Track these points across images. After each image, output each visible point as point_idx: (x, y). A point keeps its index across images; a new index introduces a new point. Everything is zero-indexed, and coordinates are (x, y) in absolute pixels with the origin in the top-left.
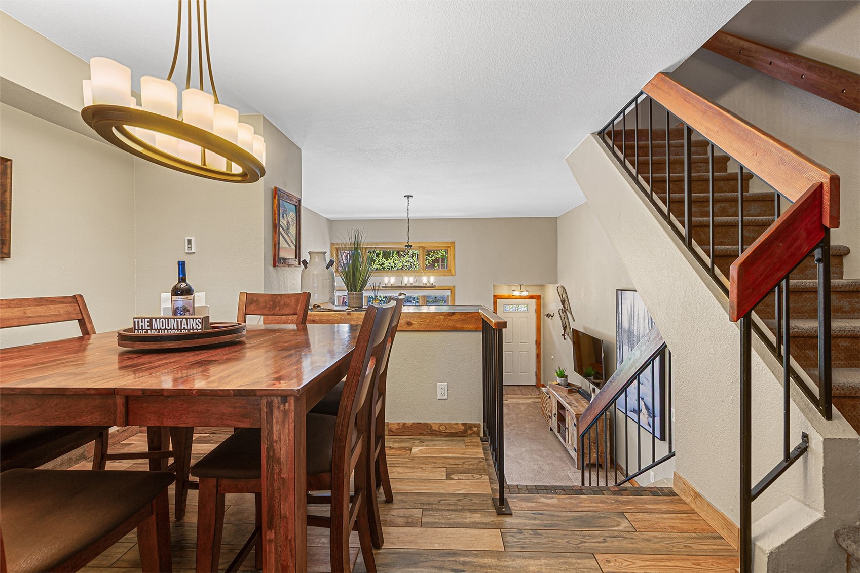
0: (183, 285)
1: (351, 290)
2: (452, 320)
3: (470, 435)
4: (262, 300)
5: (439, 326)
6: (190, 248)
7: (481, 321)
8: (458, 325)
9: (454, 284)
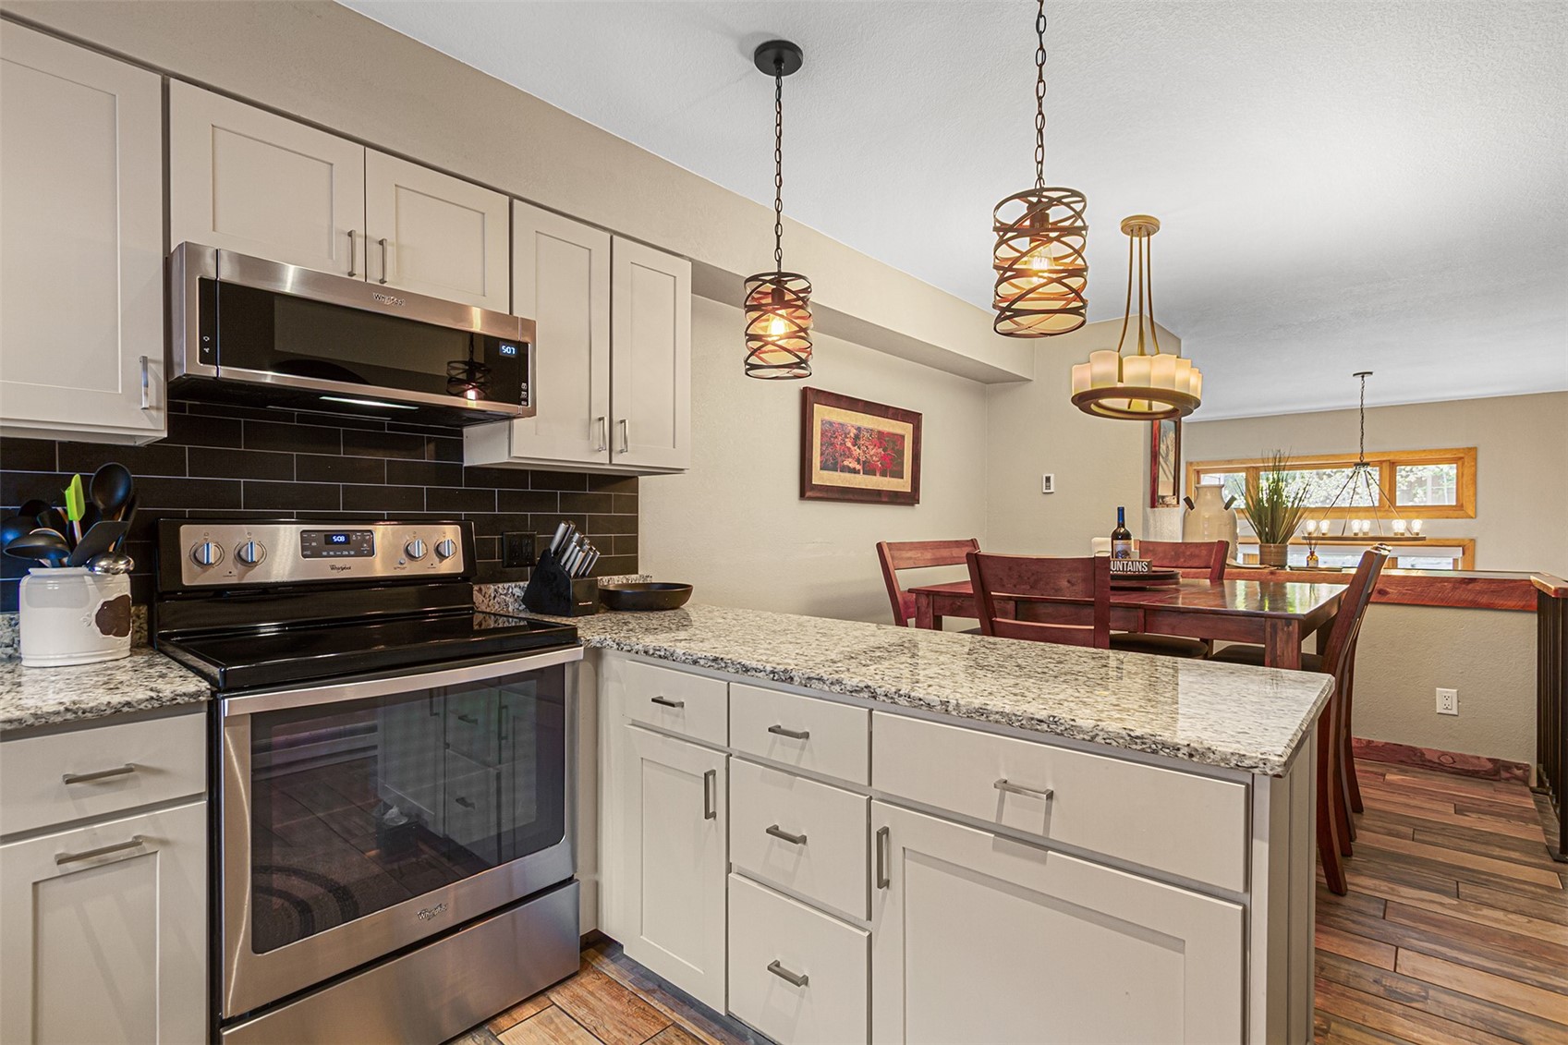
0: (1122, 530)
1: (1267, 542)
2: (1469, 590)
3: (1507, 779)
4: (1160, 549)
5: (1442, 600)
6: (1048, 487)
7: (1536, 596)
8: (1484, 599)
9: (1474, 536)
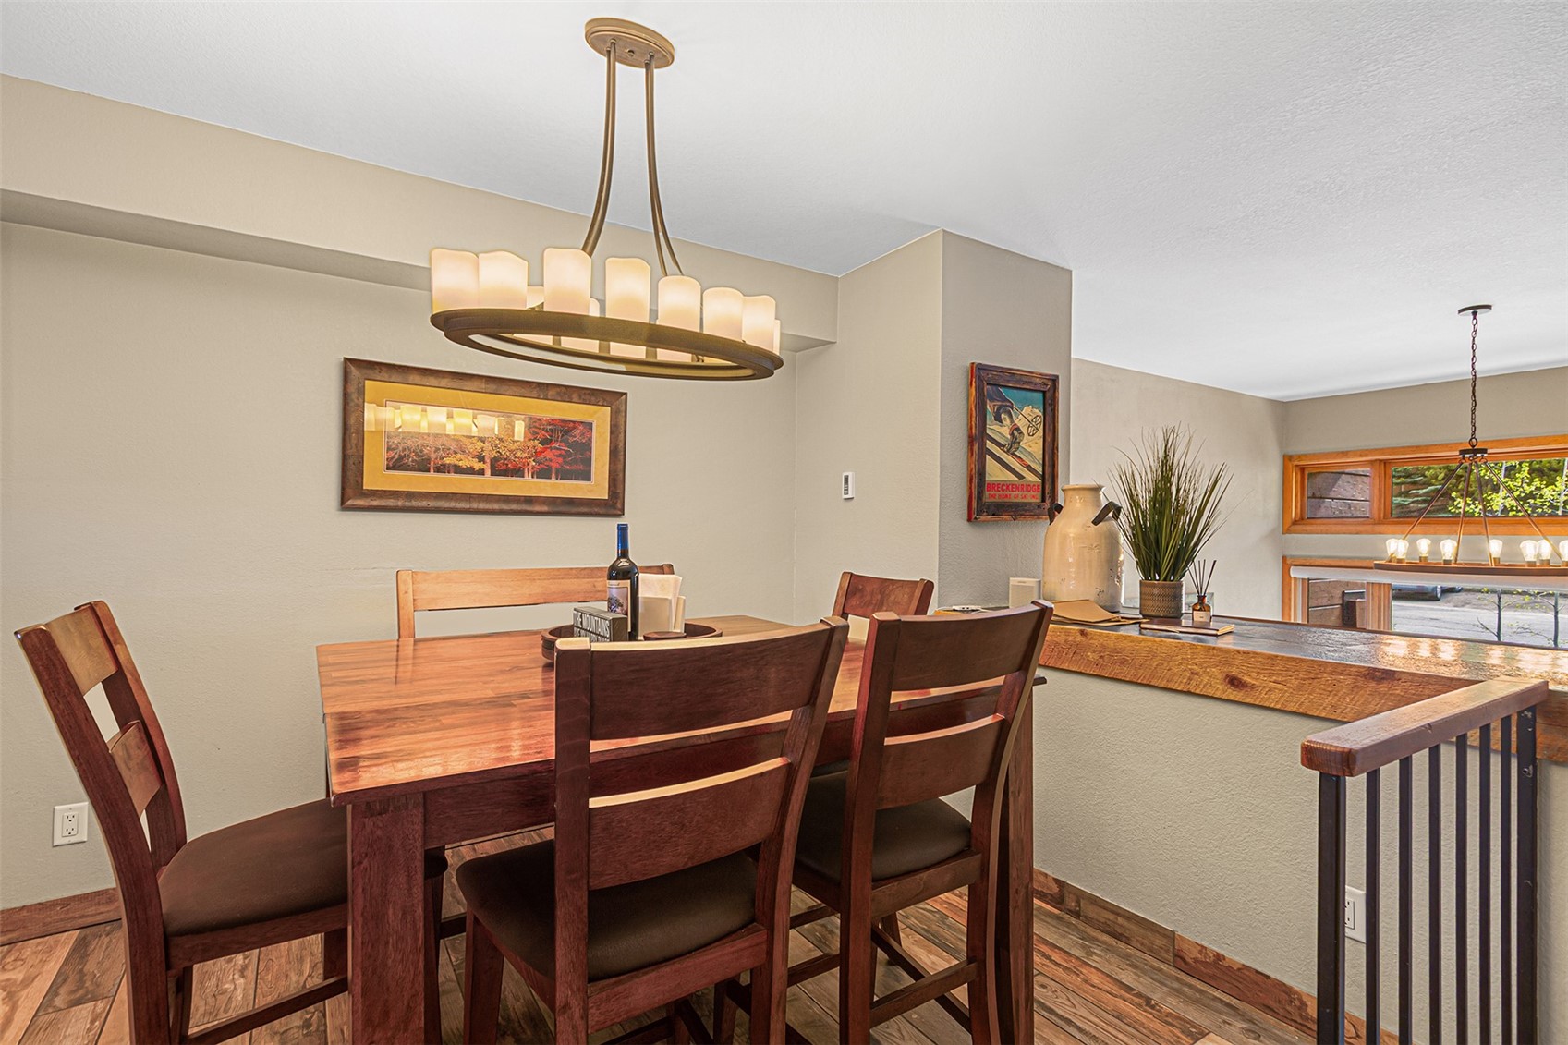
0: (623, 563)
1: (1151, 573)
6: (846, 491)
